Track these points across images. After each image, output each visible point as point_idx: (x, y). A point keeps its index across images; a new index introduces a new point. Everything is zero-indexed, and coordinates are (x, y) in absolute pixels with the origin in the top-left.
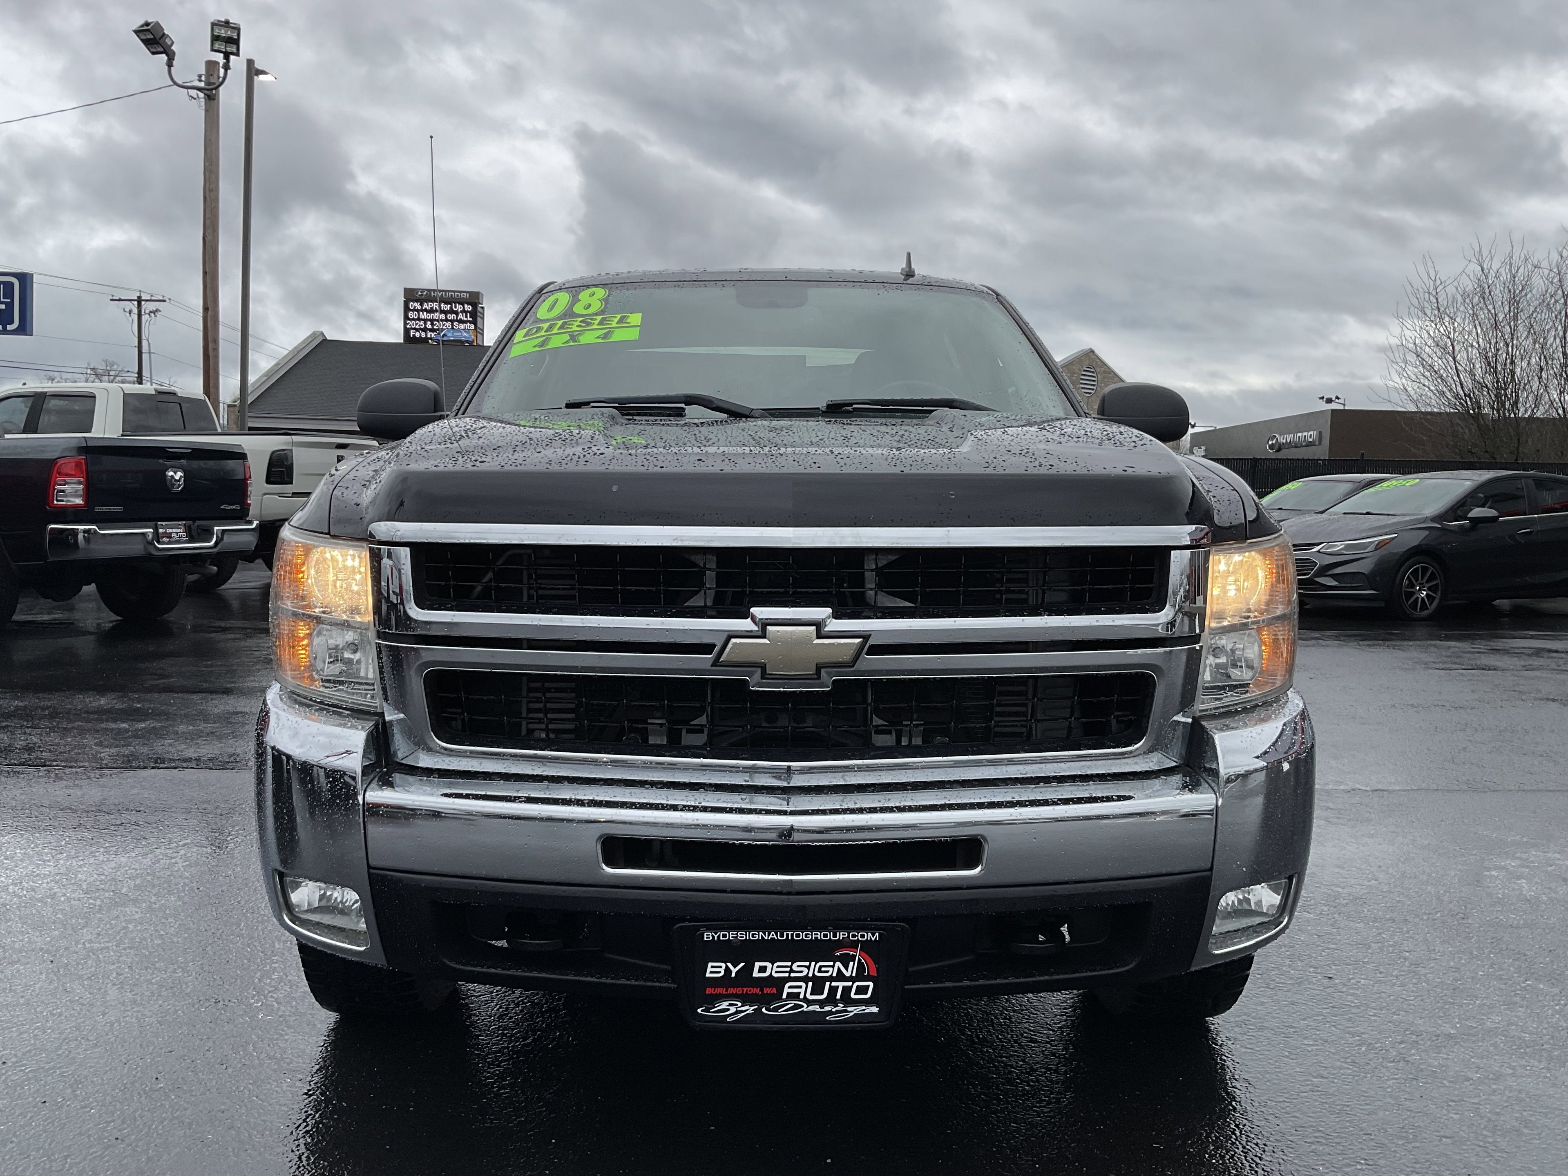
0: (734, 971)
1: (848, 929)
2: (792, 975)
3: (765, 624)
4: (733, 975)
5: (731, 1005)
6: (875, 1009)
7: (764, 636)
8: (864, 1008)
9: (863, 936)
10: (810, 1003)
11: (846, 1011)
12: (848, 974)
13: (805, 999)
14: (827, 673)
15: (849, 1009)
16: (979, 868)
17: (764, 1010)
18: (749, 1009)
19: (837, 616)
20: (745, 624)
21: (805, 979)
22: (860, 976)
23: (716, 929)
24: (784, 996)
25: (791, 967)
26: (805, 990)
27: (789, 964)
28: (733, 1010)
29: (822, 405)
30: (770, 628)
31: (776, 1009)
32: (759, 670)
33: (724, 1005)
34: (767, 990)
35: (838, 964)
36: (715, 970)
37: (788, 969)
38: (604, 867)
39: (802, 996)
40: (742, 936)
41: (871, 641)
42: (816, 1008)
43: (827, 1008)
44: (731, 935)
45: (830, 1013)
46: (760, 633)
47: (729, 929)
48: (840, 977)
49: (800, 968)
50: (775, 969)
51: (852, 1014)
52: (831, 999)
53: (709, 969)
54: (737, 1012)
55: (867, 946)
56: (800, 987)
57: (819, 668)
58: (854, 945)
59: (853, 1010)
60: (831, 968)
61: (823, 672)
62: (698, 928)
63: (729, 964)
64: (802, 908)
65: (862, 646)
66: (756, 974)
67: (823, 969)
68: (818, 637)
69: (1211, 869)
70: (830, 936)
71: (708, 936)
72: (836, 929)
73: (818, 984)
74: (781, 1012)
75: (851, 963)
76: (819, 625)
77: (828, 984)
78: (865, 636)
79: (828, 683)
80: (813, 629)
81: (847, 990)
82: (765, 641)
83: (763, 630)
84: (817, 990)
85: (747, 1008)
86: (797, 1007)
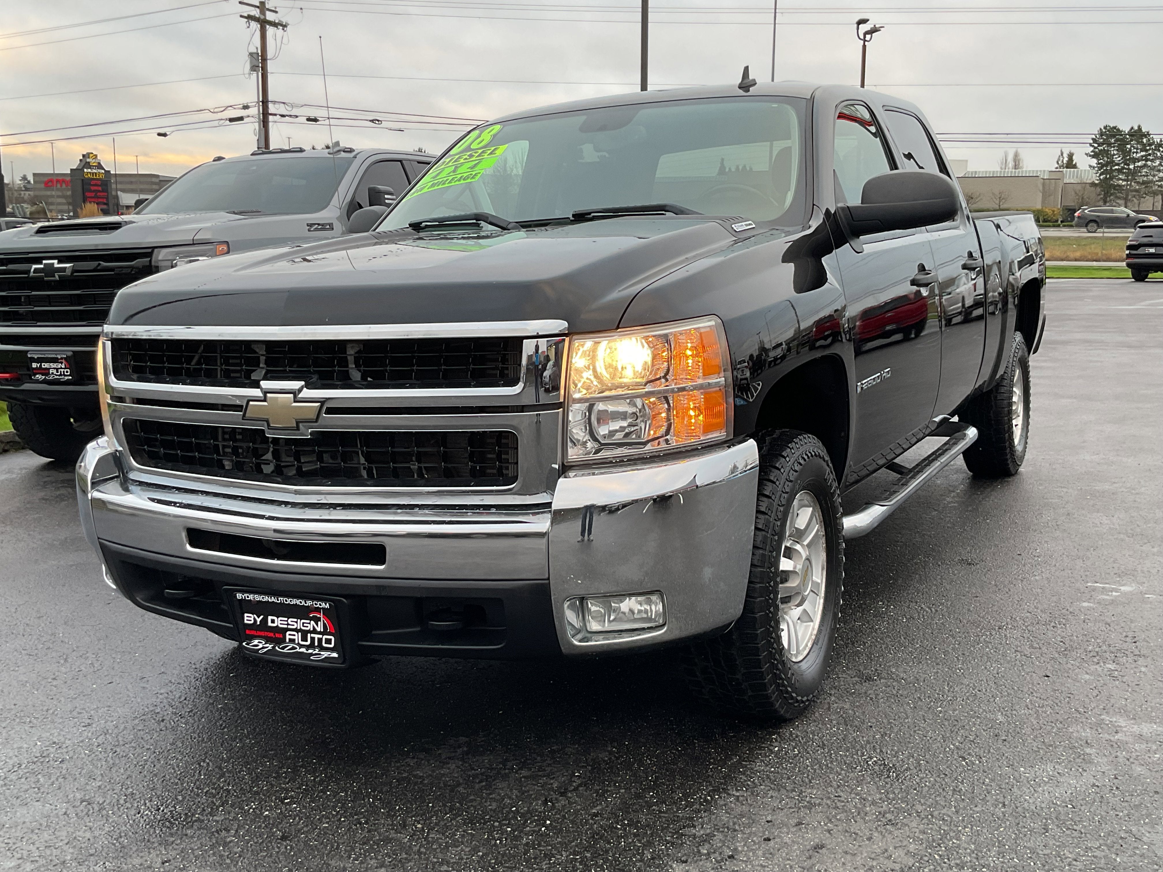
0: (259, 620)
1: (313, 599)
2: (289, 627)
3: (265, 392)
4: (258, 623)
5: (259, 642)
6: (335, 655)
7: (265, 401)
8: (329, 653)
9: (321, 605)
10: (301, 646)
11: (320, 654)
12: (318, 629)
13: (298, 644)
14: (303, 426)
15: (322, 653)
16: (386, 565)
17: (277, 648)
18: (270, 646)
19: (309, 386)
20: (256, 392)
21: (297, 630)
22: (325, 632)
23: (243, 592)
24: (287, 640)
25: (287, 621)
26: (297, 638)
27: (286, 619)
28: (261, 646)
29: (570, 215)
30: (269, 395)
31: (283, 648)
32: (268, 423)
33: (256, 642)
34: (277, 635)
35: (312, 622)
36: (248, 618)
37: (286, 623)
38: (189, 547)
39: (297, 642)
40: (258, 598)
41: (326, 405)
42: (303, 650)
43: (310, 651)
44: (251, 597)
45: (311, 654)
46: (263, 399)
47: (250, 592)
48: (315, 631)
49: (293, 623)
50: (279, 622)
51: (324, 657)
52: (312, 646)
53: (246, 618)
54: (263, 648)
55: (325, 612)
56: (294, 635)
57: (298, 423)
58: (318, 610)
60: (309, 625)
61: (301, 425)
62: (233, 590)
63: (255, 616)
65: (321, 408)
66: (270, 624)
67: (305, 625)
68: (295, 402)
69: (548, 579)
70: (303, 603)
71: (239, 596)
72: (306, 598)
73: (305, 634)
74: (286, 650)
75: (319, 623)
76: (295, 393)
77: (309, 635)
78: (323, 402)
79: (306, 433)
80: (291, 395)
81: (320, 640)
82: (265, 403)
83: (265, 396)
84: (304, 639)
85: (267, 645)
86: (294, 648)
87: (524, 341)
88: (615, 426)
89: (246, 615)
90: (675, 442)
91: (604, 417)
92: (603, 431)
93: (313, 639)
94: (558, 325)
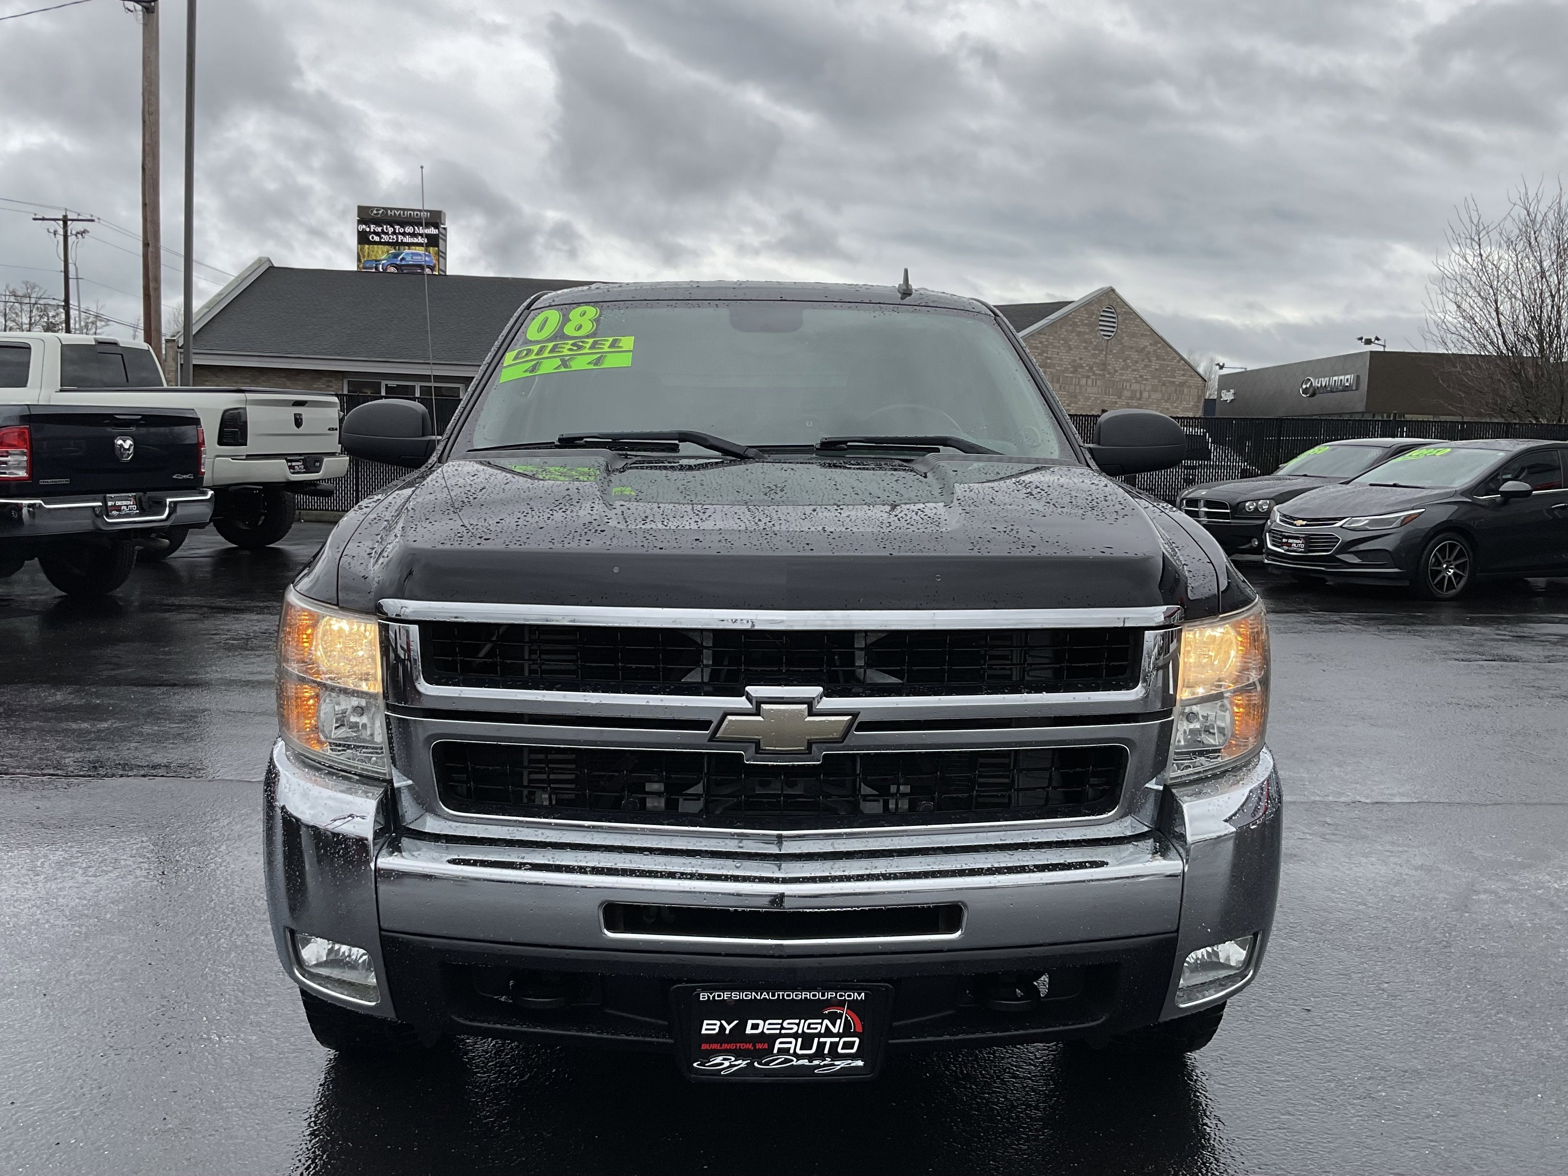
0: (728, 1028)
1: (838, 990)
2: (783, 1031)
3: (759, 702)
4: (727, 1032)
5: (724, 1059)
6: (860, 1063)
7: (758, 714)
8: (850, 1061)
9: (849, 996)
10: (799, 1057)
11: (834, 1065)
12: (835, 1031)
13: (795, 1054)
15: (836, 1063)
16: (959, 933)
17: (756, 1064)
18: (742, 1063)
19: (828, 694)
20: (740, 702)
21: (796, 1036)
22: (847, 1032)
23: (711, 990)
24: (775, 1051)
25: (782, 1024)
26: (795, 1045)
27: (780, 1021)
28: (727, 1064)
29: (816, 442)
30: (764, 706)
31: (767, 1063)
32: (754, 745)
33: (719, 1060)
34: (759, 1046)
35: (826, 1022)
36: (710, 1027)
37: (779, 1026)
38: (606, 932)
39: (792, 1051)
40: (736, 996)
41: (860, 719)
42: (805, 1062)
43: (816, 1062)
44: (725, 996)
45: (818, 1066)
46: (754, 711)
47: (724, 990)
48: (828, 1033)
49: (791, 1025)
50: (766, 1027)
51: (839, 1067)
52: (819, 1054)
53: (705, 1026)
54: (731, 1066)
55: (853, 1006)
56: (790, 1043)
57: (810, 744)
58: (841, 1004)
59: (840, 1064)
60: (819, 1026)
61: (814, 747)
62: (694, 989)
63: (724, 1022)
64: (792, 970)
65: (851, 724)
66: (749, 1031)
67: (812, 1026)
68: (809, 715)
69: (1177, 931)
70: (819, 995)
71: (704, 996)
72: (825, 989)
73: (807, 1040)
74: (772, 1066)
75: (839, 1021)
76: (810, 703)
77: (816, 1040)
78: (855, 714)
80: (805, 707)
81: (834, 1045)
82: (759, 718)
83: (758, 708)
84: (806, 1045)
85: (740, 1062)
86: (787, 1061)
87: (1146, 632)
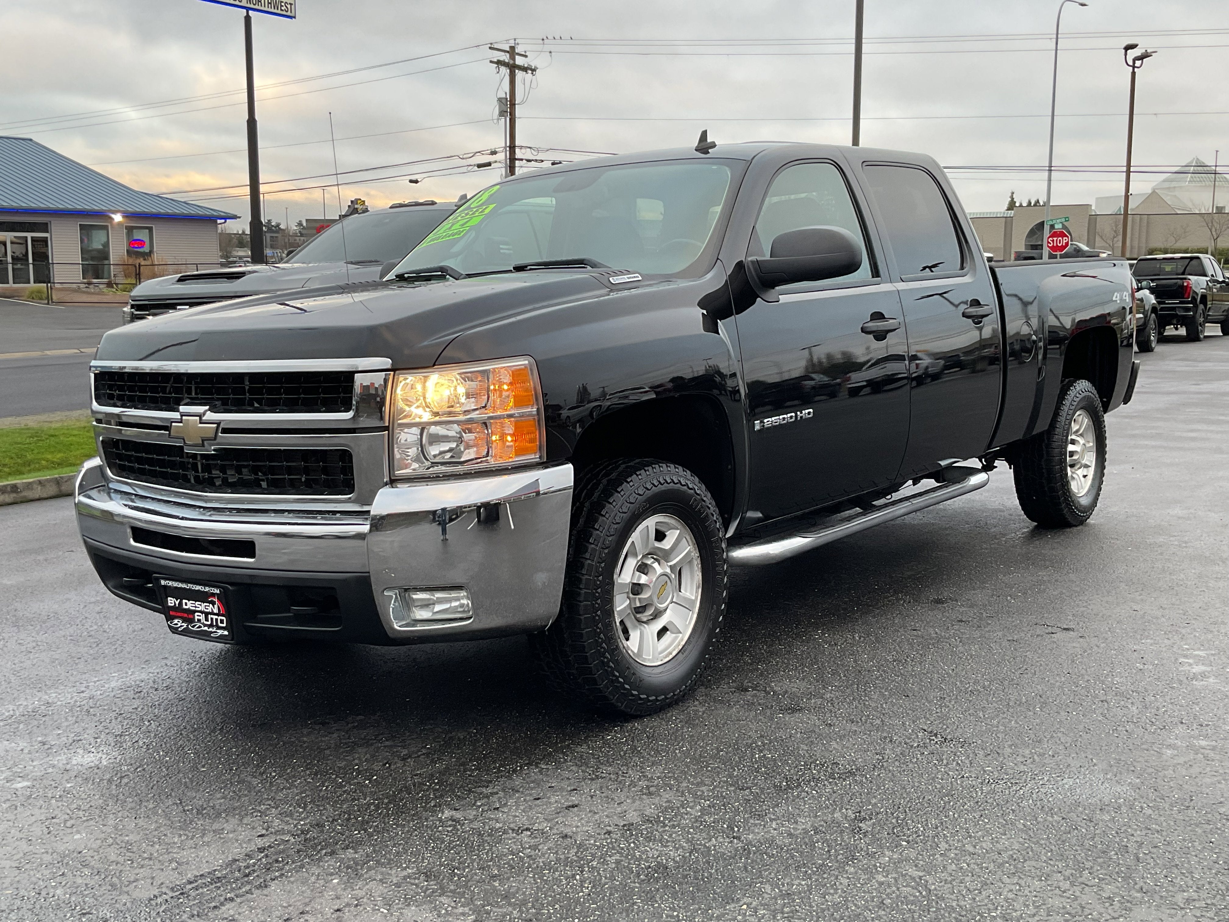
0: (177, 603)
1: (209, 586)
2: (197, 609)
3: (182, 415)
4: (177, 606)
5: (178, 622)
6: (226, 633)
7: (181, 422)
8: (223, 631)
9: (215, 591)
10: (205, 625)
12: (215, 611)
13: (203, 624)
14: (208, 444)
15: (218, 631)
16: (255, 558)
17: (189, 627)
18: (185, 625)
19: (207, 411)
20: (175, 415)
21: (201, 612)
23: (165, 579)
24: (196, 620)
26: (202, 618)
27: (194, 602)
28: (179, 625)
29: (512, 267)
30: (184, 418)
31: (193, 627)
32: (183, 441)
33: (176, 621)
34: (189, 616)
35: (211, 605)
36: (171, 602)
37: (194, 605)
38: (134, 542)
39: (202, 622)
40: (176, 584)
41: (222, 426)
42: (206, 628)
43: (211, 629)
44: (170, 583)
45: (211, 632)
47: (169, 580)
48: (213, 613)
49: (199, 605)
50: (190, 605)
51: (219, 634)
52: (211, 625)
53: (169, 601)
54: (181, 626)
55: (218, 597)
56: (200, 616)
57: (203, 441)
58: (213, 595)
60: (209, 608)
61: (205, 443)
62: (158, 578)
63: (174, 599)
65: (217, 428)
66: (184, 606)
67: (206, 607)
68: (200, 423)
69: (370, 572)
70: (204, 589)
71: (163, 582)
72: (205, 585)
73: (207, 616)
74: (195, 628)
75: (215, 606)
76: (200, 416)
77: (209, 616)
78: (218, 424)
79: (211, 450)
80: (198, 418)
81: (217, 620)
82: (181, 424)
83: (181, 419)
84: (207, 619)
85: (183, 624)
86: (200, 627)
87: (356, 375)
88: (445, 447)
89: (169, 598)
90: (492, 462)
91: (435, 439)
92: (434, 450)
93: (212, 619)
94: (386, 362)
